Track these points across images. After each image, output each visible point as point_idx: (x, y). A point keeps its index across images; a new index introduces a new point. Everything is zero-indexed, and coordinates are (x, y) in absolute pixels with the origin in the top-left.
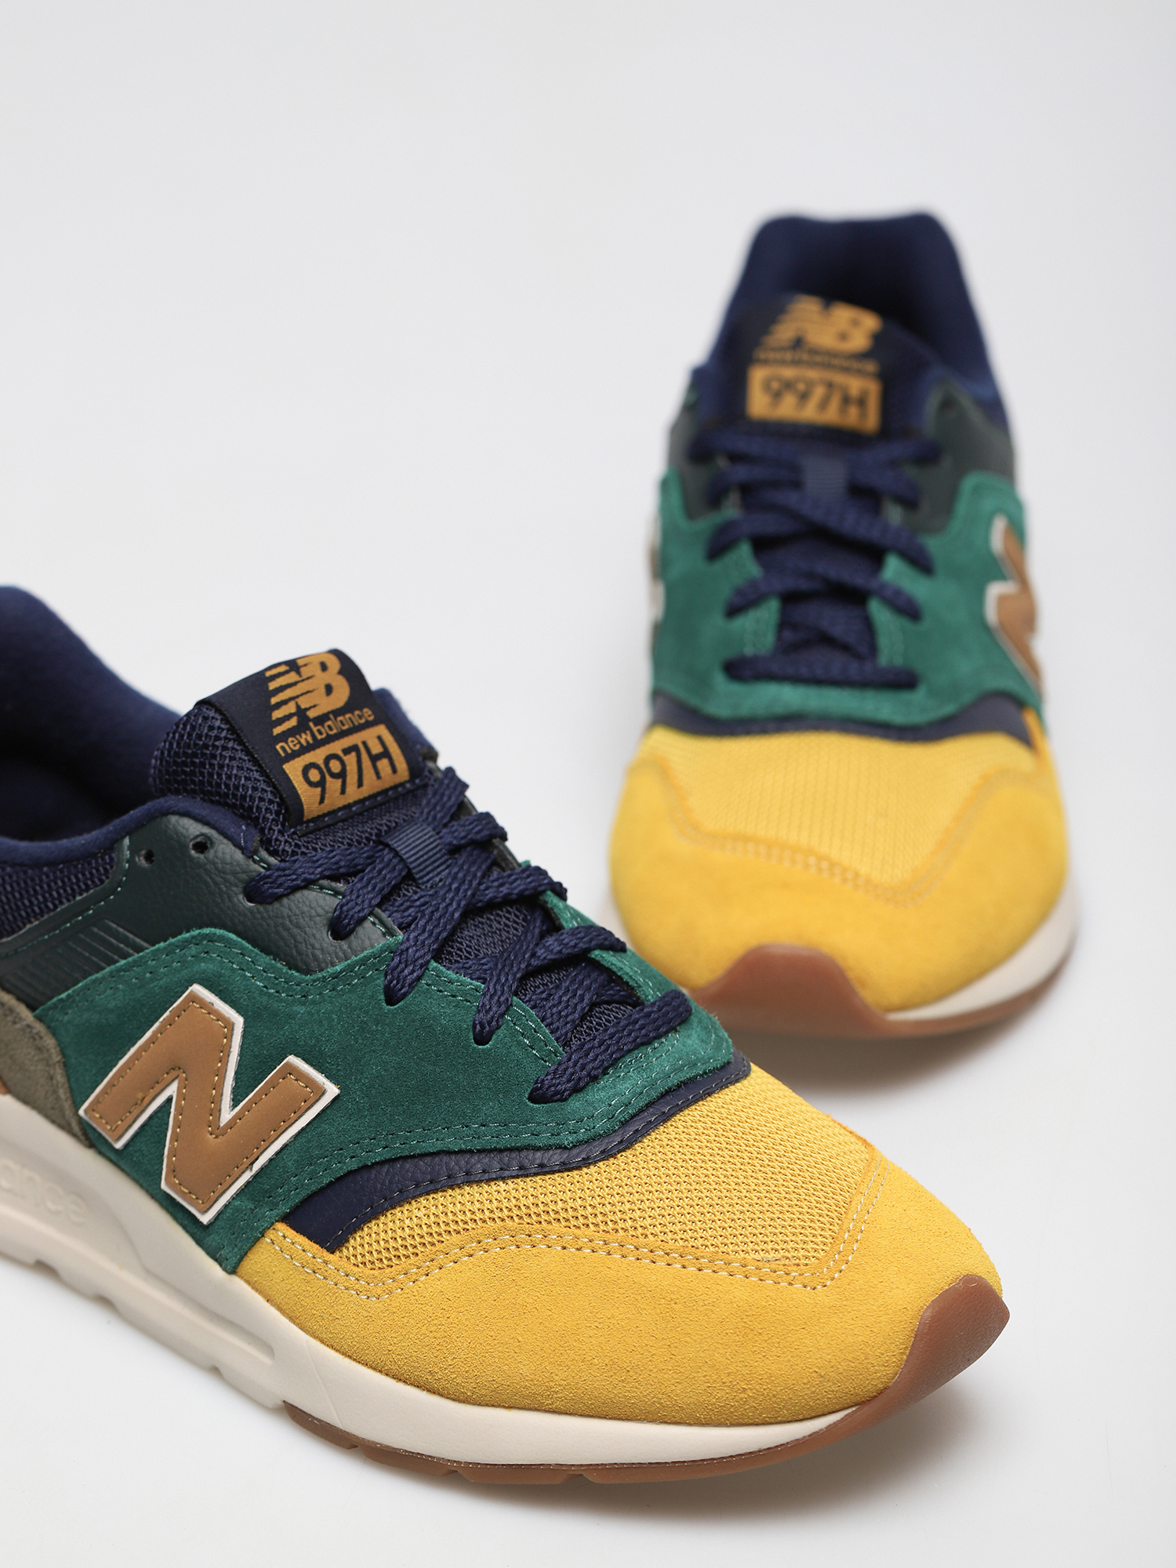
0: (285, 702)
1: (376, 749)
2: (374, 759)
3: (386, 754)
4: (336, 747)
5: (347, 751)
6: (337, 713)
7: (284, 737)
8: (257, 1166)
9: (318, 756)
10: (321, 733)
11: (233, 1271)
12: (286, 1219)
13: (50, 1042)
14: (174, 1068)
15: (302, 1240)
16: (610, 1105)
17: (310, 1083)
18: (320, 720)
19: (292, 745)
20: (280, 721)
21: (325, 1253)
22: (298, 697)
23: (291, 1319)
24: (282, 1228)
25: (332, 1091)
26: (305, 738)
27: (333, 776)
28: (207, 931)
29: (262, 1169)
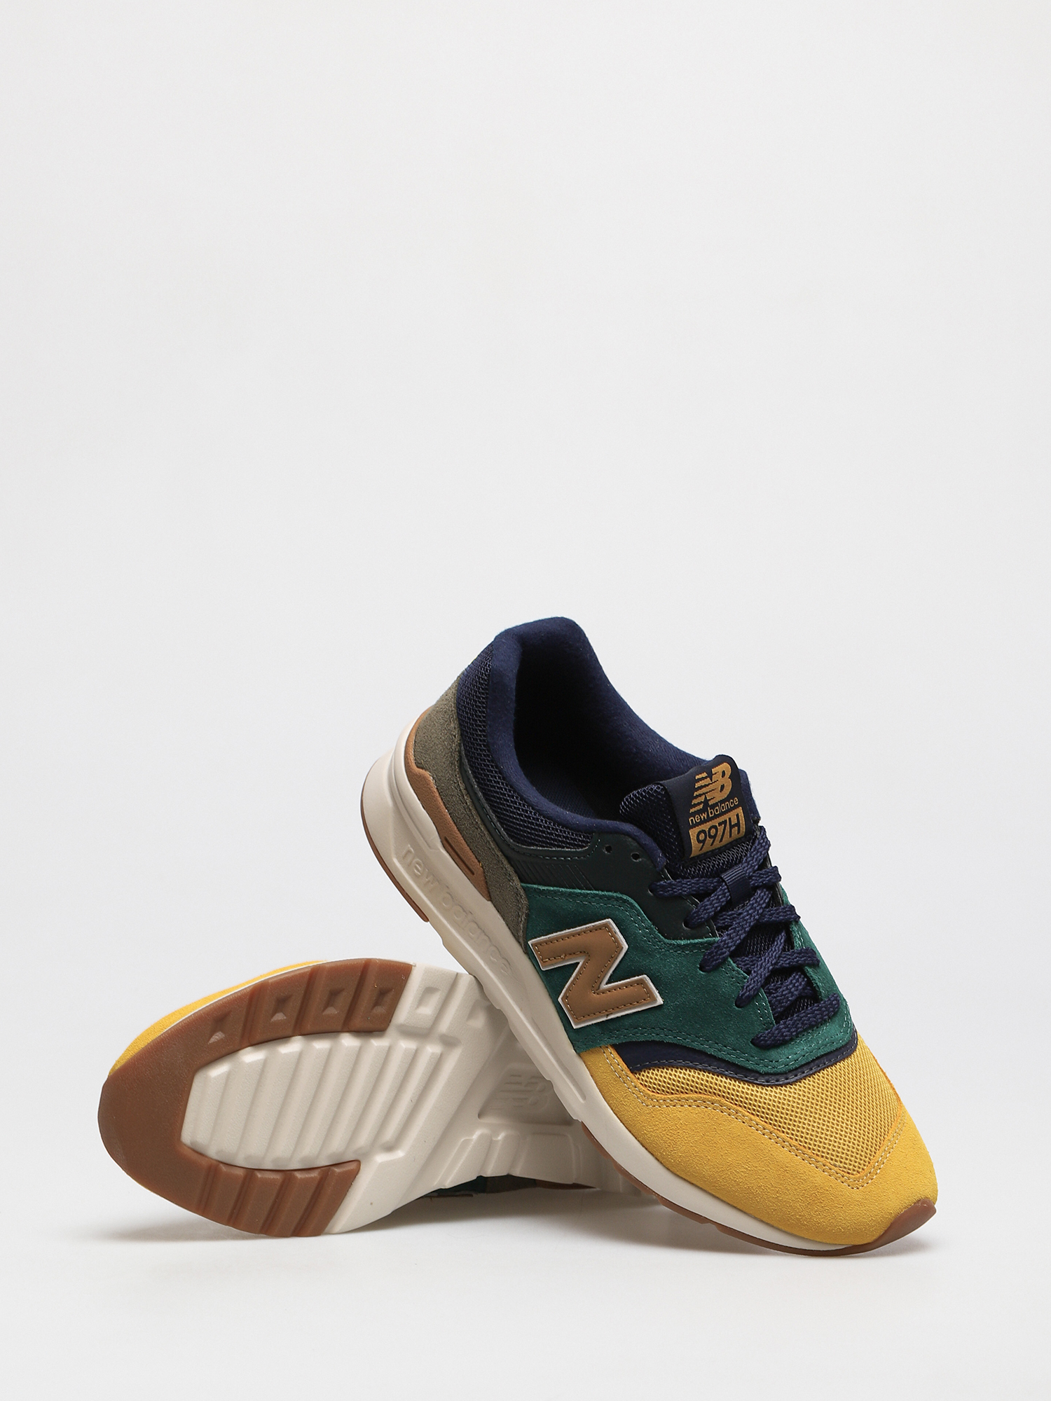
0: (700, 795)
1: (734, 821)
2: (731, 827)
3: (738, 825)
4: (715, 822)
5: (720, 824)
6: (722, 802)
7: (694, 814)
8: (609, 1017)
9: (706, 827)
10: (711, 814)
11: (579, 1055)
12: (615, 1047)
13: (524, 901)
14: (584, 952)
15: (620, 1060)
16: (788, 1058)
17: (649, 992)
18: (713, 807)
19: (697, 819)
20: (695, 805)
21: (629, 1072)
22: (707, 793)
23: (600, 1091)
24: (610, 1049)
25: (660, 1001)
26: (704, 816)
27: (710, 837)
28: (625, 897)
29: (612, 1019)
